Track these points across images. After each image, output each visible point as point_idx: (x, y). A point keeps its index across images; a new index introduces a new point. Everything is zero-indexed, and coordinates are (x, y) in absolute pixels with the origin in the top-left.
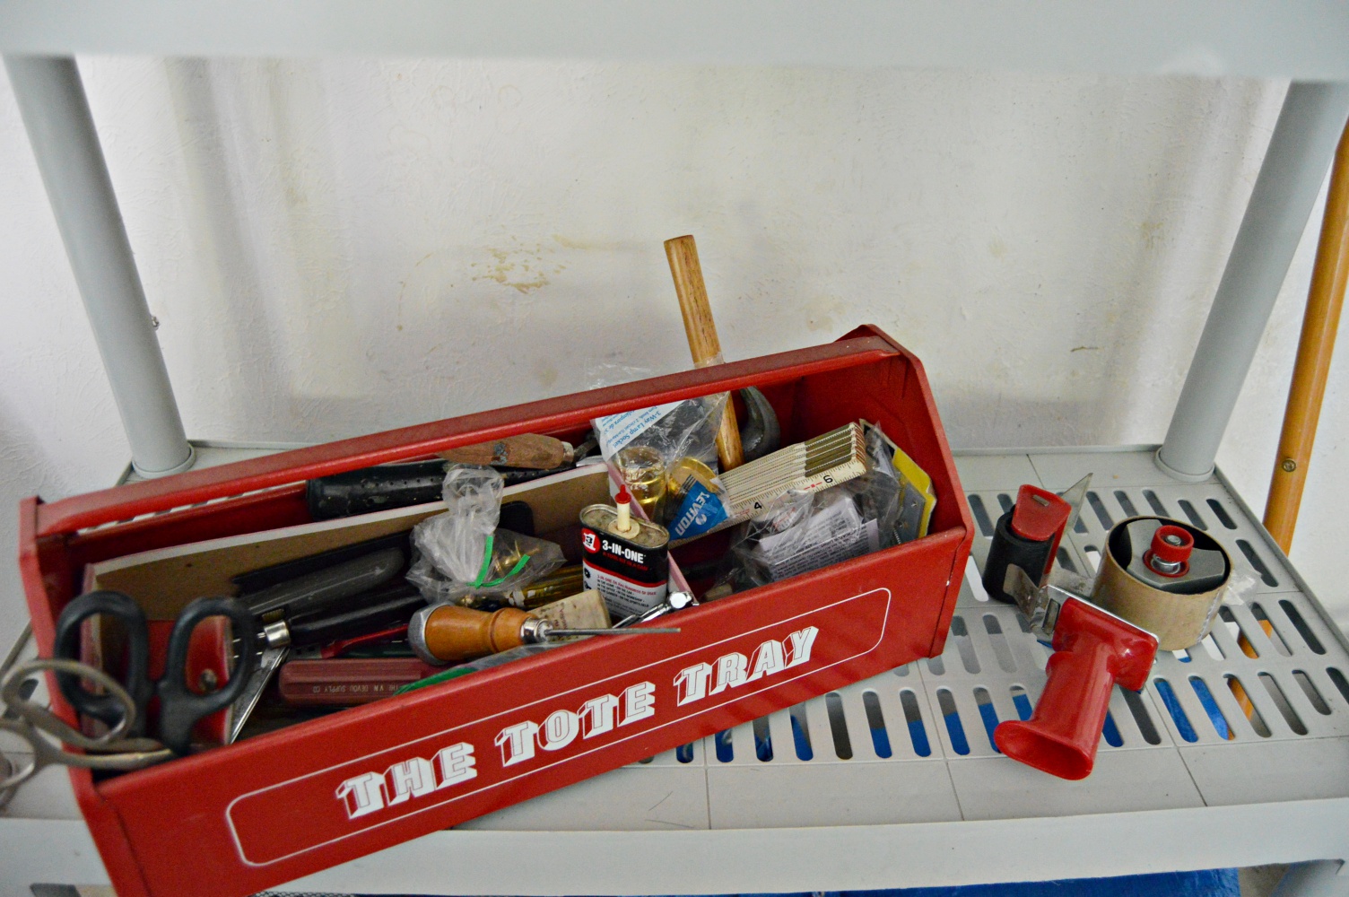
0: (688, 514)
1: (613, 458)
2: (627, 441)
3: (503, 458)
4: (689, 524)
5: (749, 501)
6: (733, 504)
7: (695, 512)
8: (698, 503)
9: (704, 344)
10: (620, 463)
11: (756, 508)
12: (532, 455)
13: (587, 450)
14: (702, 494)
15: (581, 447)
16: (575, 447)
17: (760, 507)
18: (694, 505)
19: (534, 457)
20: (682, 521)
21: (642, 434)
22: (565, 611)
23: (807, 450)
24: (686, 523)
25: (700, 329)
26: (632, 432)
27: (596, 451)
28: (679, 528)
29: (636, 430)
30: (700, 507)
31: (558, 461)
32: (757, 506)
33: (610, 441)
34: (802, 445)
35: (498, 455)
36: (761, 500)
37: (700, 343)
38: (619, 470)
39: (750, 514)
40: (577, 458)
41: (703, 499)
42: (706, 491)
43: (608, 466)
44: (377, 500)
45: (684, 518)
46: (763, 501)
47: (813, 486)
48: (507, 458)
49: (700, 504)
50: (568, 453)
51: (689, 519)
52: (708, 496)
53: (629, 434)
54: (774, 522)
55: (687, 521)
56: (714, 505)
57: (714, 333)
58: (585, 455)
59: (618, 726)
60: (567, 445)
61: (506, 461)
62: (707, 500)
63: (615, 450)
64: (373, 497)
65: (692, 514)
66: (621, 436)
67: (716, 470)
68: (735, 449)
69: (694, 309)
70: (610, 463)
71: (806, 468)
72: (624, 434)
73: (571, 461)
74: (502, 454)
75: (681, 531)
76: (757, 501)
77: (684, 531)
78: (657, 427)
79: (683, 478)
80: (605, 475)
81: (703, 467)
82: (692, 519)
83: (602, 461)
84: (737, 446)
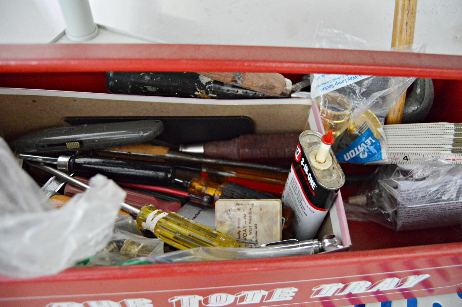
0: (356, 149)
1: (318, 98)
2: (332, 89)
3: (239, 81)
4: (354, 155)
5: (401, 154)
6: (390, 151)
7: (361, 149)
8: (366, 144)
9: (404, 33)
10: (321, 103)
11: (404, 159)
12: (261, 83)
13: (301, 87)
14: (370, 138)
15: (298, 84)
16: (293, 83)
17: (407, 159)
18: (363, 144)
19: (262, 85)
20: (350, 152)
21: (343, 88)
22: (253, 210)
23: (456, 130)
24: (352, 153)
25: (405, 22)
26: (337, 84)
27: (307, 89)
28: (346, 156)
29: (340, 83)
30: (366, 147)
31: (278, 92)
32: (406, 158)
33: (319, 86)
34: (451, 125)
35: (236, 79)
36: (410, 156)
37: (401, 32)
38: (319, 108)
39: (398, 161)
40: (293, 92)
41: (369, 143)
42: (374, 138)
43: (312, 102)
44: (150, 89)
45: (353, 151)
46: (411, 157)
47: (454, 160)
48: (242, 82)
49: (367, 145)
50: (288, 88)
51: (355, 153)
52: (374, 141)
53: (334, 85)
54: (413, 172)
55: (354, 153)
56: (375, 148)
57: (414, 27)
58: (299, 90)
59: (264, 301)
60: (288, 82)
61: (241, 84)
62: (372, 144)
63: (321, 93)
64: (147, 87)
65: (358, 150)
66: (328, 85)
67: (383, 122)
68: (399, 111)
69: (406, 6)
70: (315, 101)
71: (453, 145)
72: (331, 84)
73: (288, 93)
74: (239, 79)
75: (347, 158)
76: (407, 155)
77: (349, 158)
78: (356, 85)
79: (360, 123)
80: (309, 107)
81: (375, 118)
82: (358, 153)
83: (309, 98)
84: (401, 109)
